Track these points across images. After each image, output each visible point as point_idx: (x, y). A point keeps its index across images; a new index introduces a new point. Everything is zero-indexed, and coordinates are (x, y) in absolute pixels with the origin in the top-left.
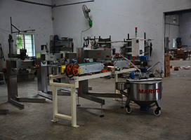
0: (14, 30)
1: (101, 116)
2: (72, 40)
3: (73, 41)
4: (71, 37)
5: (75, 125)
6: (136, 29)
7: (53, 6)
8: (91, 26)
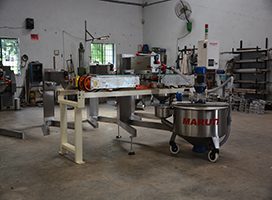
0: (89, 37)
1: (130, 154)
2: (165, 51)
3: (167, 53)
4: (164, 48)
5: (79, 161)
6: (207, 26)
7: (144, 6)
8: (189, 30)
